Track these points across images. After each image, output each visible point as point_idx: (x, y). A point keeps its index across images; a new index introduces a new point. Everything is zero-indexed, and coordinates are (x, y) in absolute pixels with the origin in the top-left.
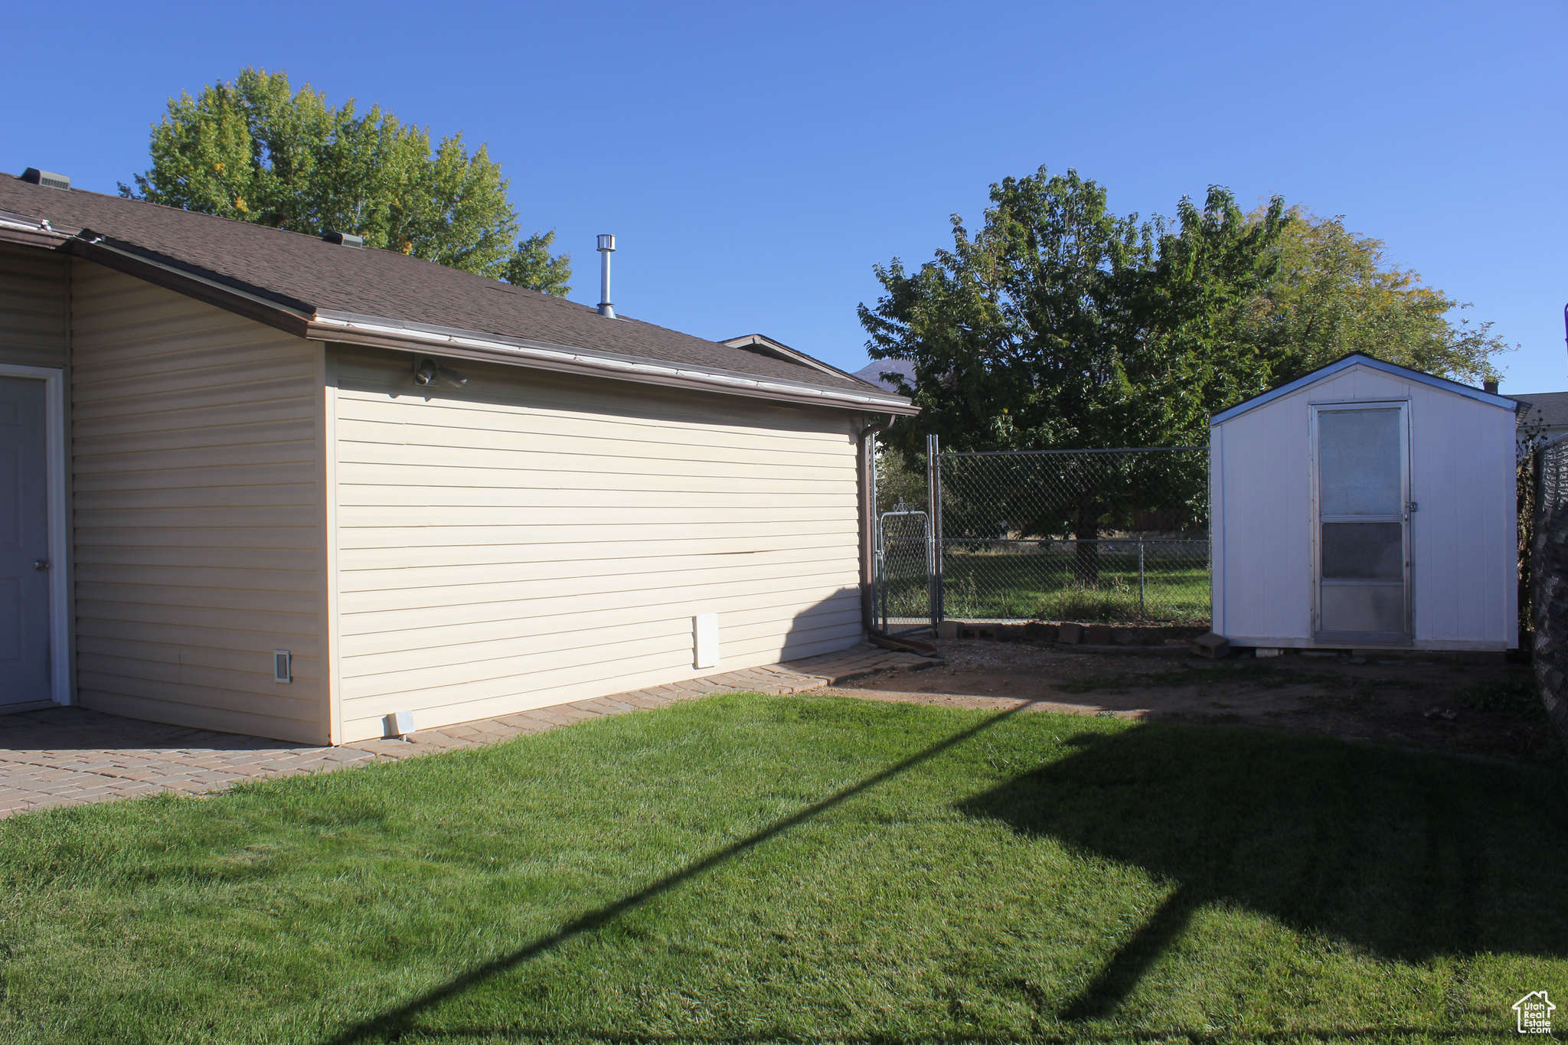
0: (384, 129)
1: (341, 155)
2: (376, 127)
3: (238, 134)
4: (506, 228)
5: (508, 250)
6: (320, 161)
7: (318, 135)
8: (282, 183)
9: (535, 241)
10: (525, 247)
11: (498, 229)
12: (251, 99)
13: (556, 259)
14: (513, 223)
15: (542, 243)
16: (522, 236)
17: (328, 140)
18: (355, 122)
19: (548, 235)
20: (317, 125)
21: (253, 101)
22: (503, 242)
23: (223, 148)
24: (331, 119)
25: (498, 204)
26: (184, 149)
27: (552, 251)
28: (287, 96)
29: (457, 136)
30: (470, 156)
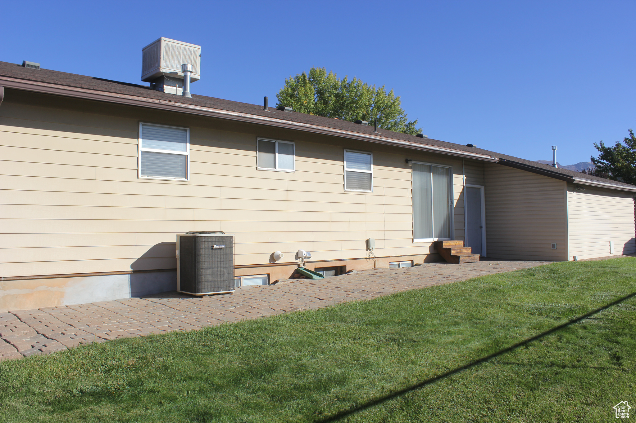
0: (358, 86)
1: (343, 97)
2: (355, 85)
3: (311, 90)
4: (403, 120)
5: (402, 127)
6: (336, 98)
7: (336, 89)
8: (325, 107)
9: (411, 123)
10: (407, 126)
11: (400, 120)
12: (313, 78)
13: (418, 130)
14: (405, 118)
15: (413, 124)
16: (407, 122)
17: (338, 91)
18: (348, 84)
19: (415, 121)
20: (335, 86)
21: (314, 79)
22: (401, 125)
23: (306, 96)
24: (339, 83)
25: (400, 111)
26: (292, 96)
27: (416, 127)
28: (326, 76)
29: (383, 87)
30: (387, 94)
